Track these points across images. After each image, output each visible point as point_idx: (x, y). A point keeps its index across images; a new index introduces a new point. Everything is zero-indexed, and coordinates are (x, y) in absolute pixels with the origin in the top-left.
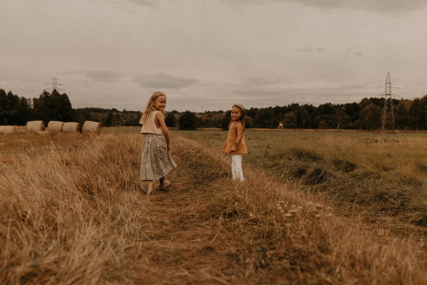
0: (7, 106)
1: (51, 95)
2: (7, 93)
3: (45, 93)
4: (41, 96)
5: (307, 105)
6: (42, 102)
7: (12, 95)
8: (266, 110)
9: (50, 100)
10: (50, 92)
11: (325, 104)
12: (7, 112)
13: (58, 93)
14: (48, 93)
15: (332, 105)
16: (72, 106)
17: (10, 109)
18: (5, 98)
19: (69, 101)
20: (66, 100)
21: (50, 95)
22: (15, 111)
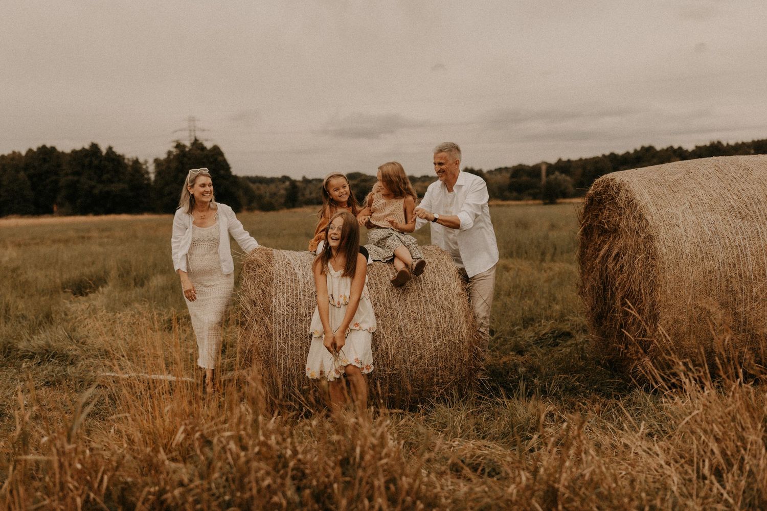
0: (105, 177)
1: (190, 150)
2: (104, 149)
3: (179, 146)
4: (169, 153)
6: (174, 165)
7: (114, 153)
8: (595, 160)
9: (189, 159)
10: (188, 143)
11: (708, 144)
12: (107, 189)
13: (201, 144)
14: (184, 146)
15: (722, 145)
16: (232, 170)
17: (111, 181)
18: (101, 161)
19: (225, 161)
20: (220, 158)
21: (187, 149)
22: (121, 186)
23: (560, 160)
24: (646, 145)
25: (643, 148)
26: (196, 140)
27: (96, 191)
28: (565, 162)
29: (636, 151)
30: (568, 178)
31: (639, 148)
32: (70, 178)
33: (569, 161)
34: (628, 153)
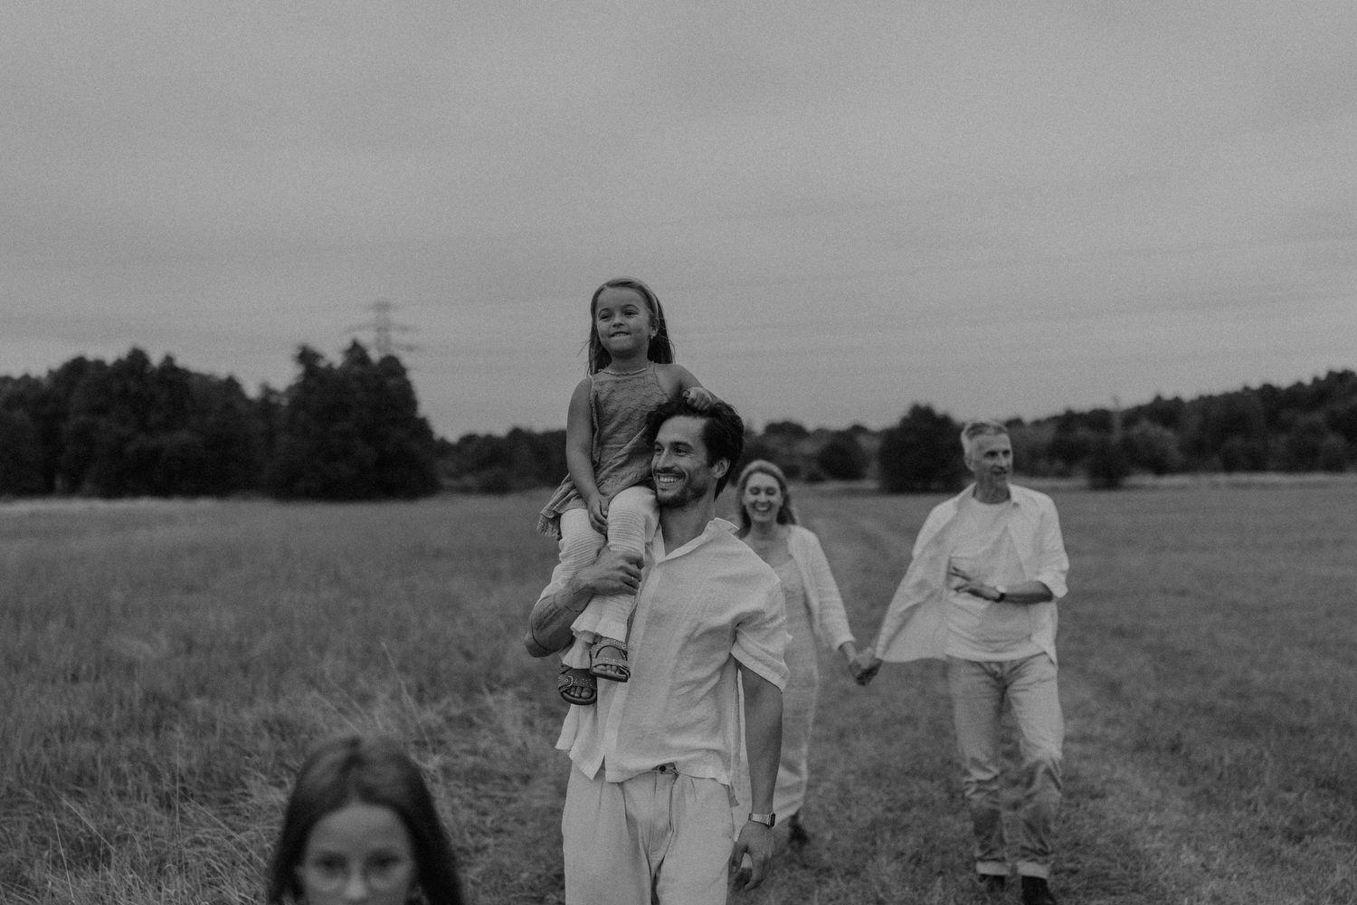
0: (155, 418)
3: (307, 357)
7: (177, 370)
8: (1229, 399)
12: (153, 443)
13: (363, 353)
17: (165, 427)
18: (147, 384)
19: (407, 386)
20: (392, 382)
21: (322, 364)
22: (184, 436)
23: (1158, 399)
25: (1331, 374)
26: (355, 345)
27: (130, 448)
28: (1168, 402)
29: (1316, 380)
30: (1169, 434)
31: (1322, 375)
32: (82, 418)
33: (1177, 401)
34: (1299, 385)
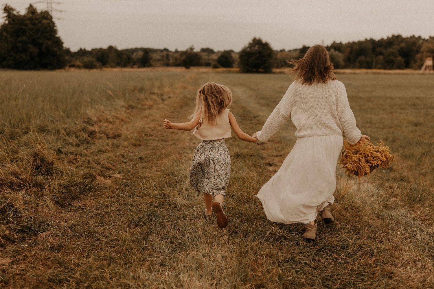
3: (8, 9)
5: (414, 36)
14: (12, 9)
23: (334, 43)
24: (396, 34)
25: (393, 36)
26: (31, 6)
28: (338, 44)
29: (388, 38)
31: (390, 36)
33: (341, 43)
34: (383, 39)
